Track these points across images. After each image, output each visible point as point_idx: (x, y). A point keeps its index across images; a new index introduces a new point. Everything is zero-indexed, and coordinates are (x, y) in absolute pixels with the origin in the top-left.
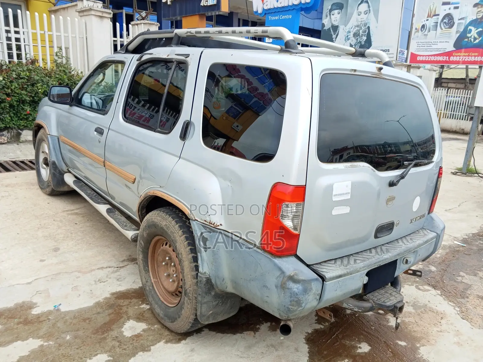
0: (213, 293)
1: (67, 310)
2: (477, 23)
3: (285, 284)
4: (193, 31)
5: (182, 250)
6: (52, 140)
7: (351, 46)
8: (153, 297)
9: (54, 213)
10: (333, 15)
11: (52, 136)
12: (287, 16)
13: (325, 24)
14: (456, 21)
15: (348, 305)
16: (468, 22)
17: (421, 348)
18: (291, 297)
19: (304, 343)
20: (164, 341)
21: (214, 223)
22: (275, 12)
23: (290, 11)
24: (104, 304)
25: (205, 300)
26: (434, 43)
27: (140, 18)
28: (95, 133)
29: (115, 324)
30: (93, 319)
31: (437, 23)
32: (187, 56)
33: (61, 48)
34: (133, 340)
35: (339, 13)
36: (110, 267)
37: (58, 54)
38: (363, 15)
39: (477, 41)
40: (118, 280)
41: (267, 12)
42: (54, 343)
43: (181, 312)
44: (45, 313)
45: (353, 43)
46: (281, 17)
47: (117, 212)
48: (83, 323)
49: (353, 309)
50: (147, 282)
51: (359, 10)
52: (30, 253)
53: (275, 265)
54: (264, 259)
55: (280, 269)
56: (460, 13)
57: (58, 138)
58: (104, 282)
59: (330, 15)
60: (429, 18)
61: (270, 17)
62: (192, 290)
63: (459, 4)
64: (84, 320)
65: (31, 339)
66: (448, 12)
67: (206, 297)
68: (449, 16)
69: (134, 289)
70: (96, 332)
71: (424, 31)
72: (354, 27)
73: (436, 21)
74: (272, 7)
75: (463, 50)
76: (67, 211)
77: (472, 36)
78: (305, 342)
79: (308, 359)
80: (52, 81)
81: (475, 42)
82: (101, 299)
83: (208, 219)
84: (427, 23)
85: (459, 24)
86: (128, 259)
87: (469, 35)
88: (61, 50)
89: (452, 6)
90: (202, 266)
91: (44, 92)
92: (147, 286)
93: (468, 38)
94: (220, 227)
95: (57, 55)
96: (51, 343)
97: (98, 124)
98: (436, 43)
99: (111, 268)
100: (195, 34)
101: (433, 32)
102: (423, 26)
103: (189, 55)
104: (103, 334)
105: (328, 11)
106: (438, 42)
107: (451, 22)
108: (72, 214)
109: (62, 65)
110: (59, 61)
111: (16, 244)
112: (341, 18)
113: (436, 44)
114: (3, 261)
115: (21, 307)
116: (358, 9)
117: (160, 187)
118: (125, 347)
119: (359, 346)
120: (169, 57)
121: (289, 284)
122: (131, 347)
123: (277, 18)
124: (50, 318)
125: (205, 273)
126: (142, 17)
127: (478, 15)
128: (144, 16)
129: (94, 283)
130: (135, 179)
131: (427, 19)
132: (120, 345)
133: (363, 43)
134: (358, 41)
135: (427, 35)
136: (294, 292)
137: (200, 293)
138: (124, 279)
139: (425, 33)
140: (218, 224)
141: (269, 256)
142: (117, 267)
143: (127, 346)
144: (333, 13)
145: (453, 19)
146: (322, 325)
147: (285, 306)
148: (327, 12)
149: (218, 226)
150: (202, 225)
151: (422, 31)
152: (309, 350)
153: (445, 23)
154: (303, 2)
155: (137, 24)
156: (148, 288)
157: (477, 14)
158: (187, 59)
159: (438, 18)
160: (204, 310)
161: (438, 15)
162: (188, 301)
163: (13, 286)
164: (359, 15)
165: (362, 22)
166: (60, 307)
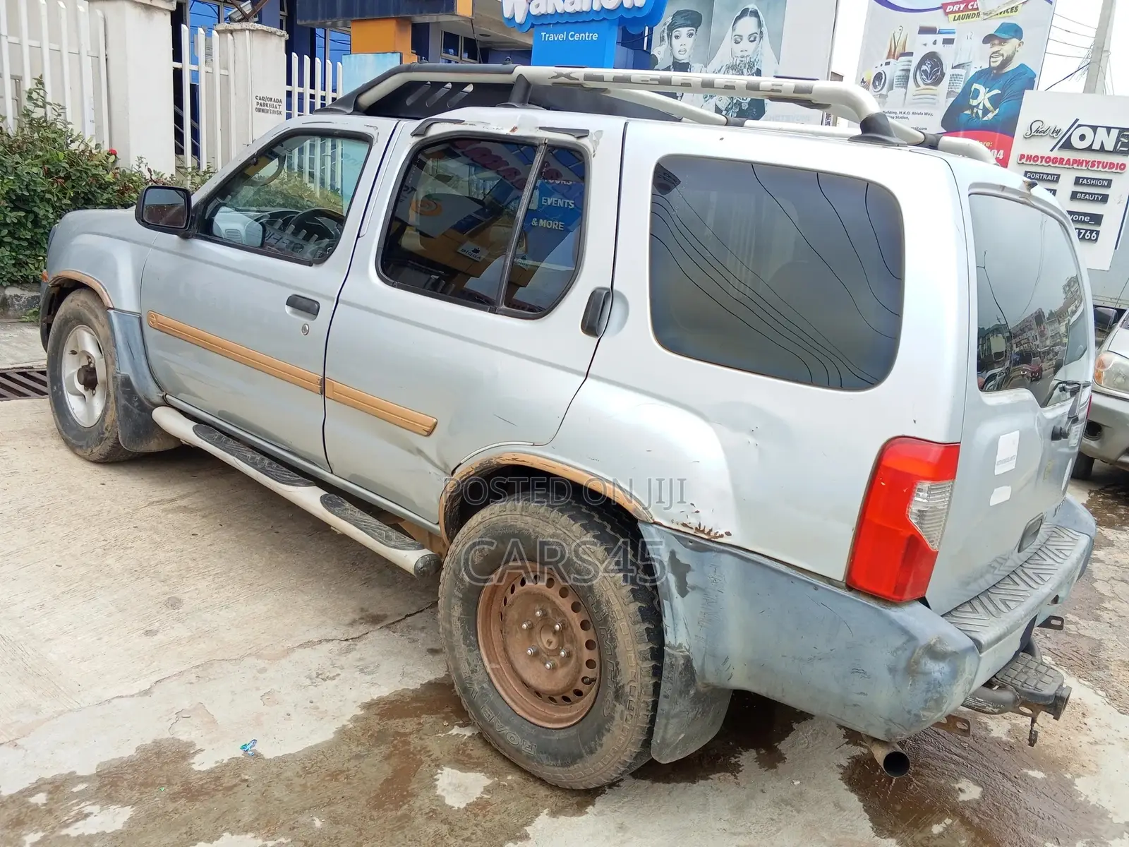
0: (692, 692)
1: (280, 752)
2: (990, 78)
3: (917, 663)
4: (579, 73)
5: (610, 593)
6: (123, 323)
7: (718, 110)
8: (493, 707)
9: (127, 510)
10: (677, 37)
11: (123, 311)
12: (587, 34)
13: (659, 57)
14: (948, 71)
15: (975, 699)
16: (972, 73)
17: (1077, 781)
18: (928, 692)
19: (846, 790)
20: (546, 811)
21: (711, 530)
22: (558, 23)
23: (594, 24)
24: (360, 734)
25: (677, 709)
26: (900, 115)
27: (238, 16)
28: (288, 309)
29: (413, 780)
30: (352, 772)
31: (908, 71)
32: (584, 134)
33: (40, 82)
34: (476, 815)
35: (692, 34)
36: (328, 641)
37: (35, 95)
38: (745, 44)
39: (990, 116)
40: (362, 671)
41: (537, 22)
42: (289, 840)
43: (600, 740)
44: (227, 765)
45: (722, 106)
46: (572, 36)
47: (347, 505)
48: (333, 782)
49: (984, 707)
50: (473, 672)
51: (737, 32)
52: (110, 615)
53: (892, 623)
54: (859, 608)
55: (904, 631)
56: (956, 54)
57: (140, 319)
58: (333, 678)
59: (670, 37)
60: (891, 60)
61: (543, 34)
62: (639, 688)
63: (954, 33)
64: (334, 776)
65: (227, 835)
66: (931, 48)
67: (680, 701)
68: (933, 60)
69: (413, 691)
70: (379, 802)
71: (880, 88)
72: (724, 68)
73: (906, 67)
74: (550, 11)
75: (962, 133)
76: (158, 502)
77: (979, 104)
78: (846, 787)
79: (871, 824)
80: (28, 165)
81: (986, 118)
82: (345, 720)
83: (693, 522)
84: (885, 68)
85: (954, 77)
86: (362, 618)
87: (974, 103)
88: (40, 86)
89: (940, 38)
90: (674, 630)
91: (7, 193)
92: (475, 683)
93: (972, 108)
94: (725, 540)
95: (30, 98)
96: (283, 840)
97: (297, 288)
98: (905, 116)
99: (331, 643)
100: (581, 81)
101: (898, 91)
102: (878, 77)
103: (587, 131)
104: (398, 807)
105: (666, 27)
106: (908, 113)
107: (937, 71)
108: (174, 510)
109: (44, 124)
110: (38, 113)
111: (63, 593)
112: (695, 47)
113: (905, 118)
114: (49, 640)
115: (158, 755)
116: (734, 29)
117: (534, 445)
118: (467, 834)
119: (957, 786)
120: (517, 133)
121: (925, 664)
122: (479, 833)
123: (561, 37)
124: (247, 777)
125: (680, 646)
126: (243, 13)
127: (992, 60)
128: (247, 13)
129: (308, 682)
130: (435, 425)
131: (888, 61)
132: (452, 831)
133: (745, 107)
134: (735, 101)
135: (887, 96)
136: (935, 680)
137: (669, 693)
138: (378, 666)
139: (882, 92)
140: (722, 532)
141: (873, 604)
142: (347, 640)
143: (471, 831)
144: (677, 33)
145: (942, 64)
146: (862, 746)
147: (909, 712)
148: (663, 31)
149: (722, 536)
150: (674, 535)
151: (875, 87)
152: (864, 805)
153: (925, 72)
154: (627, 4)
155: (232, 32)
156: (476, 688)
157: (991, 57)
158: (584, 141)
159: (910, 61)
160: (671, 732)
161: (911, 54)
162: (626, 712)
163: (109, 701)
164: (737, 42)
165: (743, 59)
166: (259, 748)
